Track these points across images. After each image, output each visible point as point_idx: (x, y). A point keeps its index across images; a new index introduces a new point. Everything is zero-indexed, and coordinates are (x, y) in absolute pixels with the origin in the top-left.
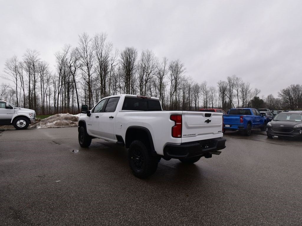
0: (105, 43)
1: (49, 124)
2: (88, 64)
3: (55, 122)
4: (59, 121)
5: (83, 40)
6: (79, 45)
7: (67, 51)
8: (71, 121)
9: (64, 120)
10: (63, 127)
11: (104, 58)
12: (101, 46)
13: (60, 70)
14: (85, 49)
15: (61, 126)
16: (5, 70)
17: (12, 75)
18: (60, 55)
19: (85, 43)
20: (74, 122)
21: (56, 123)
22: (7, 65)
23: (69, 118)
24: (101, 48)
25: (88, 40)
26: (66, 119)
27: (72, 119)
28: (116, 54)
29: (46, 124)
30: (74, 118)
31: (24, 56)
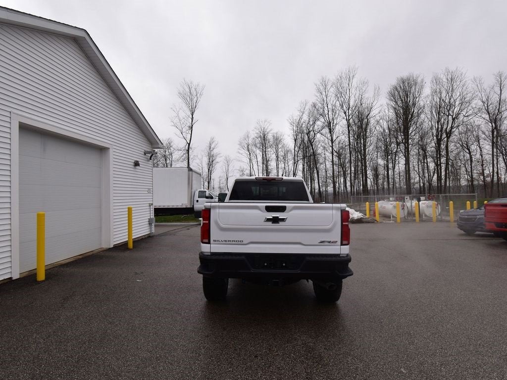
0: (355, 82)
2: (330, 123)
5: (321, 88)
6: (316, 98)
7: (302, 110)
11: (354, 108)
12: (348, 90)
13: (295, 140)
14: (325, 103)
16: (239, 150)
17: (246, 155)
18: (295, 118)
19: (324, 93)
22: (240, 144)
24: (348, 93)
25: (329, 87)
28: (374, 96)
31: (255, 130)
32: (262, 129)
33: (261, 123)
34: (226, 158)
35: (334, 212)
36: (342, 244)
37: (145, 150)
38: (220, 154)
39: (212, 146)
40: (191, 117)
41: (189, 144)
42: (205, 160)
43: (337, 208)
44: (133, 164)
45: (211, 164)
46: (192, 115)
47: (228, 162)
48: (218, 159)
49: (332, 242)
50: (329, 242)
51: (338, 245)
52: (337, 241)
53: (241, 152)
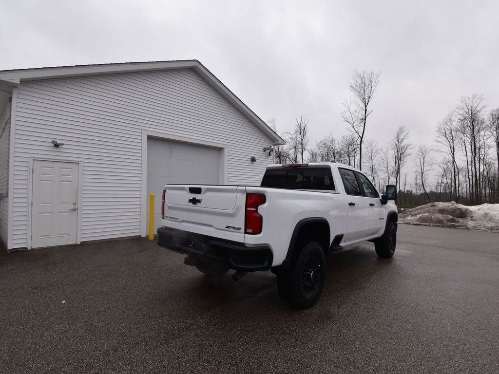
1: (409, 218)
3: (418, 216)
4: (427, 214)
8: (451, 217)
9: (436, 214)
10: (426, 225)
15: (422, 223)
16: (437, 138)
20: (456, 219)
21: (420, 218)
23: (448, 211)
26: (442, 211)
27: (454, 212)
29: (405, 217)
30: (458, 212)
31: (458, 110)
32: (470, 107)
33: (467, 100)
34: (420, 148)
35: (239, 195)
36: (246, 233)
37: (264, 148)
38: (410, 145)
39: (401, 137)
40: (364, 108)
41: (362, 138)
42: (392, 153)
43: (242, 191)
44: (250, 160)
45: (399, 158)
46: (366, 107)
47: (423, 153)
48: (409, 151)
49: (236, 229)
50: (234, 228)
51: (241, 233)
52: (240, 228)
53: (439, 140)
